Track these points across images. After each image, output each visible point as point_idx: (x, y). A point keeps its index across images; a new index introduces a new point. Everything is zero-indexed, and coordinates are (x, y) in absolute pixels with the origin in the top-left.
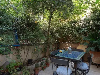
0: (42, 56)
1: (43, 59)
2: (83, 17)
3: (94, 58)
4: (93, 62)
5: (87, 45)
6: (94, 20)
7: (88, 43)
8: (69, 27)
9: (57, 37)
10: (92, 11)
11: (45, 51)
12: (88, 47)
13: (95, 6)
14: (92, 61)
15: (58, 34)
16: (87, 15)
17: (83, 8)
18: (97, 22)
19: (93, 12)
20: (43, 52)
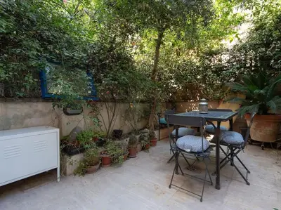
0: (140, 126)
1: (143, 131)
2: (231, 41)
3: (255, 129)
4: (253, 138)
5: (240, 102)
6: (257, 46)
7: (243, 97)
8: (197, 66)
9: (172, 88)
10: (253, 26)
11: (146, 115)
12: (242, 106)
13: (261, 15)
14: (250, 137)
15: (173, 81)
16: (241, 37)
17: (230, 23)
18: (264, 49)
19: (257, 29)
20: (142, 117)
